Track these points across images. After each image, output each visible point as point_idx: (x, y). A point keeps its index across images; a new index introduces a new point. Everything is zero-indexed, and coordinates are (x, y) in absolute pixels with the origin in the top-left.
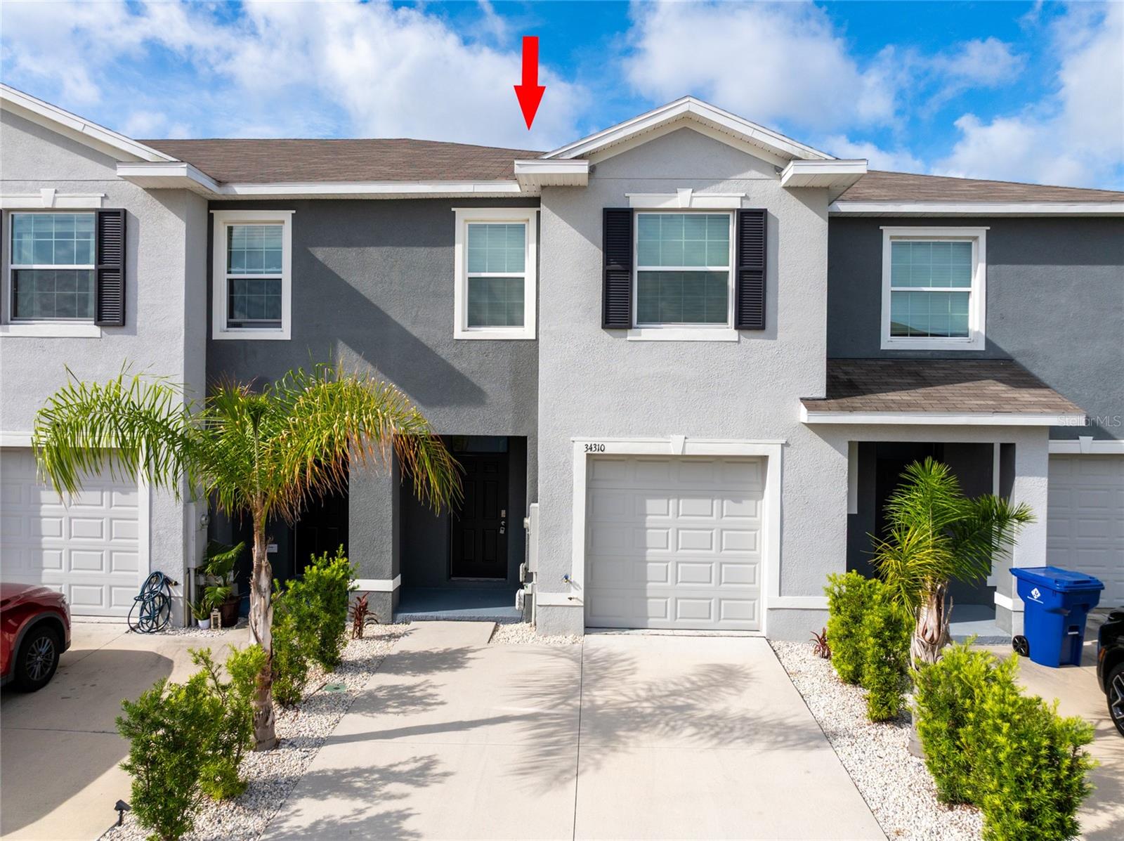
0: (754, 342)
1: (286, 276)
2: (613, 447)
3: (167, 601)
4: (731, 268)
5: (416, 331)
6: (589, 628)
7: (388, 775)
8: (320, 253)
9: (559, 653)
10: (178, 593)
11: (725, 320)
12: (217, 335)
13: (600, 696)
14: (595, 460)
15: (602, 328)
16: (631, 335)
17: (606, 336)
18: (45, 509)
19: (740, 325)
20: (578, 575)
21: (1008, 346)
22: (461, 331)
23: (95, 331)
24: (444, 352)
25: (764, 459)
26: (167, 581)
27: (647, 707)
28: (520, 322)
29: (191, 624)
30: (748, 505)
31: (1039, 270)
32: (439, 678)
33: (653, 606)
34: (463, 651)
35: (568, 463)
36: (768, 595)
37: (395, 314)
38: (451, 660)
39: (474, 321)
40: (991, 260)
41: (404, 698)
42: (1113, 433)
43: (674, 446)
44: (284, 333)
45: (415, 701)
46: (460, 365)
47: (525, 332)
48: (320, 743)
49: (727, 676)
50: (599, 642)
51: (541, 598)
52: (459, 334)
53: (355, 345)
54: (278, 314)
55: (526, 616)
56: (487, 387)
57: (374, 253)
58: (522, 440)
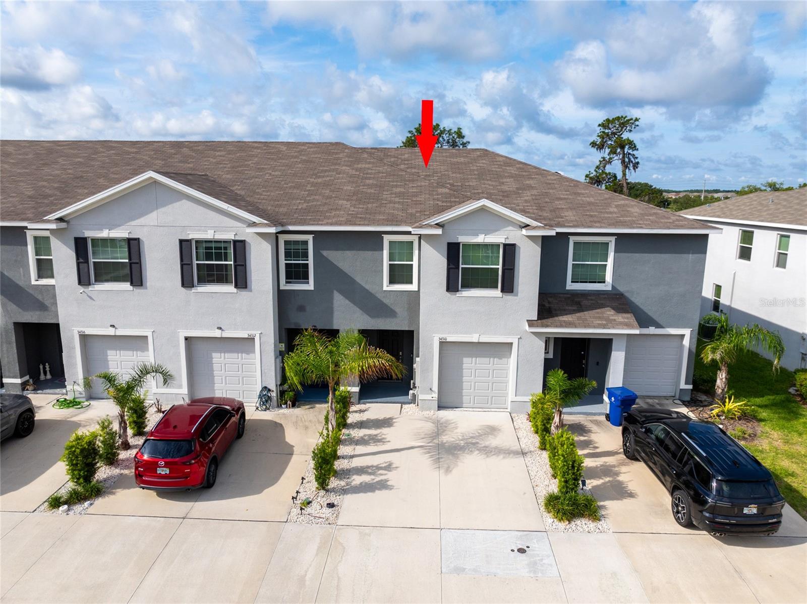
0: (509, 297)
1: (311, 262)
2: (450, 338)
3: (270, 398)
4: (500, 267)
5: (367, 287)
6: (440, 407)
7: (378, 468)
8: (325, 253)
9: (428, 419)
10: (274, 394)
11: (496, 287)
12: (282, 288)
13: (446, 438)
14: (443, 344)
15: (447, 291)
16: (458, 294)
17: (448, 294)
18: (214, 360)
19: (502, 291)
20: (435, 388)
21: (621, 288)
22: (386, 287)
23: (235, 290)
24: (379, 296)
25: (512, 344)
26: (269, 390)
27: (462, 443)
28: (411, 282)
29: (279, 406)
30: (504, 360)
31: (637, 256)
32: (385, 430)
33: (465, 399)
34: (391, 419)
35: (432, 345)
36: (511, 396)
37: (358, 279)
38: (387, 423)
39: (392, 281)
40: (617, 251)
41: (375, 440)
42: (663, 325)
43: (474, 338)
44: (310, 286)
45: (380, 441)
46: (386, 301)
47: (413, 287)
48: (352, 457)
49: (492, 430)
50: (445, 414)
51: (421, 397)
52: (385, 288)
53: (341, 292)
54: (307, 278)
55: (414, 400)
56: (397, 310)
57: (349, 254)
58: (412, 332)
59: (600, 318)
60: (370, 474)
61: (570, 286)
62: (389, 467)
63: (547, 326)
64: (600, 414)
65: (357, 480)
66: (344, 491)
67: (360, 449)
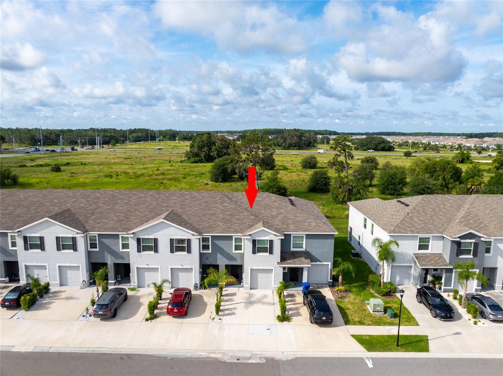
0: (271, 255)
1: (210, 244)
2: (254, 268)
3: (197, 287)
4: (268, 246)
5: (228, 251)
6: (251, 289)
7: (232, 309)
8: (215, 241)
9: (247, 293)
10: (198, 286)
11: (268, 252)
12: (201, 252)
13: (252, 299)
14: (251, 269)
15: (252, 253)
16: (256, 255)
17: (253, 255)
18: (179, 275)
19: (269, 253)
20: (249, 283)
21: (308, 250)
22: (234, 251)
23: (187, 254)
24: (232, 254)
25: (272, 269)
26: (197, 284)
27: (257, 301)
28: (241, 250)
29: (200, 289)
30: (271, 274)
31: (312, 240)
32: (234, 297)
33: (259, 286)
34: (235, 293)
35: (248, 270)
36: (273, 285)
37: (225, 249)
38: (234, 294)
39: (236, 250)
40: (306, 239)
41: (231, 300)
42: (321, 261)
43: (261, 268)
44: (210, 251)
45: (232, 300)
46: (234, 256)
47: (242, 252)
48: (224, 306)
49: (266, 296)
50: (252, 291)
51: (245, 286)
52: (233, 252)
53: (219, 253)
54: (209, 249)
55: (243, 286)
56: (237, 258)
57: (222, 242)
58: (242, 265)
59: (300, 261)
60: (230, 310)
61: (292, 249)
62: (235, 309)
63: (283, 264)
64: (301, 290)
65: (226, 312)
66: (223, 315)
67: (227, 303)
